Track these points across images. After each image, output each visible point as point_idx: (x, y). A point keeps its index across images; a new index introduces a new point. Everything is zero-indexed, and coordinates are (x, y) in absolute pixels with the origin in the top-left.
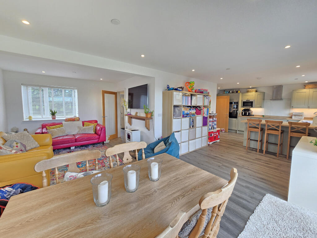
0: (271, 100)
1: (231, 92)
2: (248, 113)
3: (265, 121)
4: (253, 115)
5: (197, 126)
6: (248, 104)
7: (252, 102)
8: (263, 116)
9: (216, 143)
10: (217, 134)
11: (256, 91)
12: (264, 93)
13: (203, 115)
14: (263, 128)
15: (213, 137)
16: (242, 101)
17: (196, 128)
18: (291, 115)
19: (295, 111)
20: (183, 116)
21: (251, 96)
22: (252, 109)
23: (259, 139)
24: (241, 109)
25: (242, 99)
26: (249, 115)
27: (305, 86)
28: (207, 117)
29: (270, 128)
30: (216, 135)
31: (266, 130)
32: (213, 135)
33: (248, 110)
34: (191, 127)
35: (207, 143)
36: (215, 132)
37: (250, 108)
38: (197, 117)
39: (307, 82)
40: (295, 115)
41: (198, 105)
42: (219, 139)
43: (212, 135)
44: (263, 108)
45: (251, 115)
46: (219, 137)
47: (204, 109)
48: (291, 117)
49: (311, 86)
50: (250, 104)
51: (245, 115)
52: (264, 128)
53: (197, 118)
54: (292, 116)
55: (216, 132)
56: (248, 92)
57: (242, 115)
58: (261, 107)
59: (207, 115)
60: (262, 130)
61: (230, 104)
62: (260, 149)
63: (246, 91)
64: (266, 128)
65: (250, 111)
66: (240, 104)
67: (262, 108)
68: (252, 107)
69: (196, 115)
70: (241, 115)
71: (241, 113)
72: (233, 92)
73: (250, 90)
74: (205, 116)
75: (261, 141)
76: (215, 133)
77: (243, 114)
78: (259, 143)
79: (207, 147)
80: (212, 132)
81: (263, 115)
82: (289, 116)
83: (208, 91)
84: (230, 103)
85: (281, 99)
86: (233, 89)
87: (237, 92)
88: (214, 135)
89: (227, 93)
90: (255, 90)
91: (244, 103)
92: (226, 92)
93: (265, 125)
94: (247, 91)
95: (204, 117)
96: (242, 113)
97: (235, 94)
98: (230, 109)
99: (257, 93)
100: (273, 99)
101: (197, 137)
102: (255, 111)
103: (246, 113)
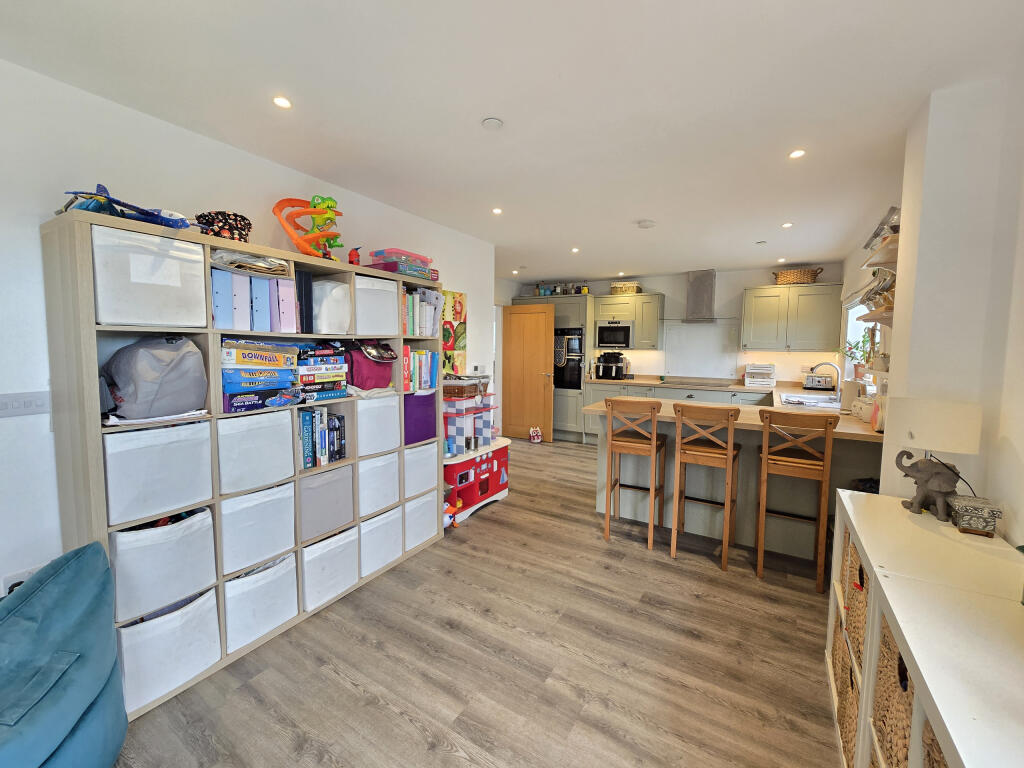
0: (683, 321)
1: (558, 290)
2: (614, 368)
3: (675, 406)
4: (632, 377)
5: (363, 450)
6: (615, 335)
7: (626, 330)
8: (662, 378)
9: (490, 508)
10: (495, 469)
11: (639, 290)
12: (664, 296)
13: (407, 387)
14: (666, 436)
15: (472, 485)
16: (595, 323)
17: (354, 467)
18: (742, 373)
19: (751, 359)
20: (230, 407)
21: (625, 307)
22: (627, 354)
23: (652, 484)
24: (592, 354)
25: (594, 316)
26: (620, 375)
27: (776, 274)
28: (432, 397)
29: (692, 438)
30: (490, 470)
31: (678, 446)
32: (472, 478)
33: (616, 358)
34: (324, 459)
35: (440, 520)
36: (482, 462)
37: (622, 352)
38: (360, 402)
39: (782, 261)
40: (753, 375)
41: (363, 332)
42: (505, 486)
43: (465, 477)
44: (661, 349)
45: (626, 377)
46: (504, 478)
47: (406, 355)
48: (741, 382)
49: (792, 276)
50: (621, 336)
51: (607, 375)
52: (667, 433)
53: (361, 405)
54: (743, 376)
55: (489, 460)
56: (613, 291)
57: (598, 377)
58: (654, 347)
59: (431, 387)
60: (664, 444)
61: (556, 334)
62: (657, 523)
63: (608, 289)
64: (678, 440)
65: (621, 361)
66: (590, 337)
67: (656, 349)
68: (627, 346)
69: (352, 390)
70: (594, 376)
71: (593, 370)
72: (565, 292)
73: (619, 285)
74: (420, 393)
75: (660, 490)
76: (484, 467)
77: (601, 374)
78: (651, 501)
79: (435, 545)
80: (471, 463)
81: (662, 375)
82: (733, 377)
83: (432, 266)
84: (556, 330)
85: (711, 320)
86: (564, 282)
87: (579, 291)
88: (477, 475)
89: (548, 293)
90: (633, 284)
91: (602, 330)
92: (542, 291)
93: (672, 424)
94: (609, 287)
95: (409, 399)
96: (598, 368)
97: (573, 299)
98: (557, 355)
99: (640, 298)
100: (686, 321)
101: (364, 511)
102: (639, 360)
103: (611, 368)
